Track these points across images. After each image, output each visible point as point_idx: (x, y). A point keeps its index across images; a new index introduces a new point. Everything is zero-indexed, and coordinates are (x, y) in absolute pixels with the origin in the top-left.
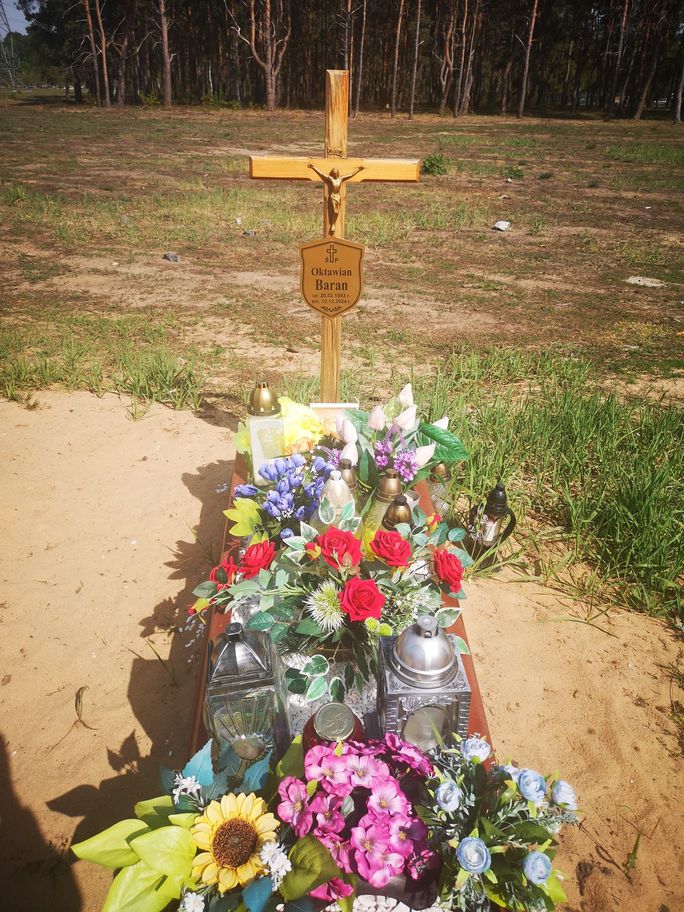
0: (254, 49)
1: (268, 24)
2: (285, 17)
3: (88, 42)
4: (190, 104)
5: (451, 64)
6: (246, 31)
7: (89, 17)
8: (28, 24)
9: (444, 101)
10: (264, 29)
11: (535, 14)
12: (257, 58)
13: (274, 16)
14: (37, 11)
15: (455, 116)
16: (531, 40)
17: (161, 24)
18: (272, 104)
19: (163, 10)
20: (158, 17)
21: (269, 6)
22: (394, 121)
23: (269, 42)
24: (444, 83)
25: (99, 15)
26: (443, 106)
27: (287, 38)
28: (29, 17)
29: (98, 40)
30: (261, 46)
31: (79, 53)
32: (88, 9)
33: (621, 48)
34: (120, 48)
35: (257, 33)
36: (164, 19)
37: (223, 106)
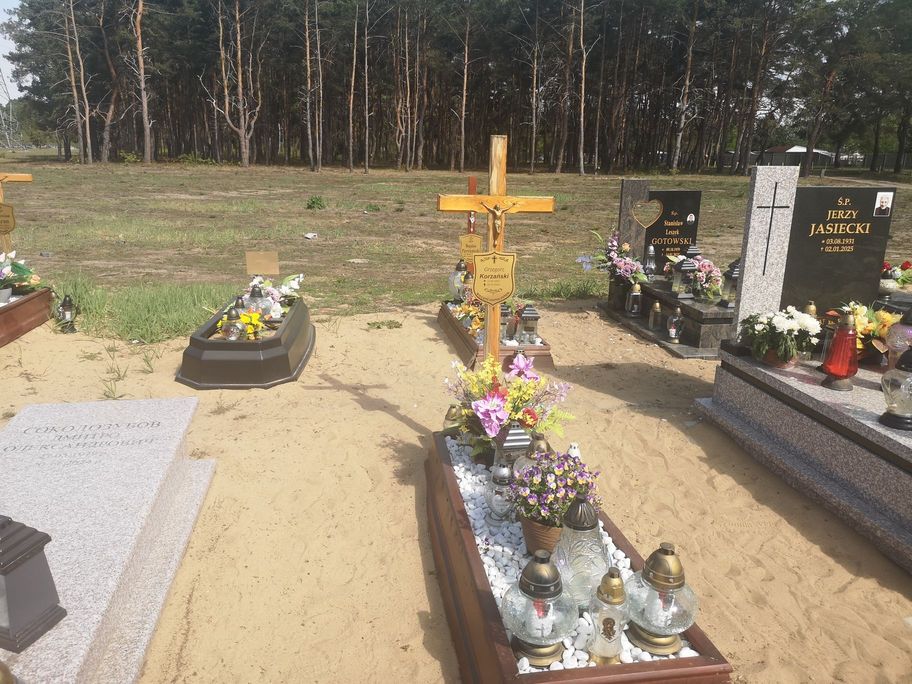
0: (228, 118)
1: (241, 98)
2: (255, 94)
3: (73, 111)
4: (170, 161)
5: (403, 131)
6: (221, 103)
7: (75, 90)
8: (22, 95)
9: (400, 160)
10: (237, 101)
11: (465, 94)
12: (231, 124)
13: (245, 94)
14: (29, 84)
15: (407, 171)
16: (464, 113)
17: (141, 97)
18: (246, 161)
19: (143, 85)
20: (139, 92)
21: (240, 84)
22: (352, 174)
23: (242, 113)
24: (399, 145)
25: (84, 89)
26: (400, 164)
27: (258, 109)
28: (21, 89)
29: (82, 110)
30: (235, 115)
31: (65, 119)
32: (73, 84)
33: (534, 119)
34: (106, 116)
35: (230, 104)
36: (144, 93)
37: (200, 163)
